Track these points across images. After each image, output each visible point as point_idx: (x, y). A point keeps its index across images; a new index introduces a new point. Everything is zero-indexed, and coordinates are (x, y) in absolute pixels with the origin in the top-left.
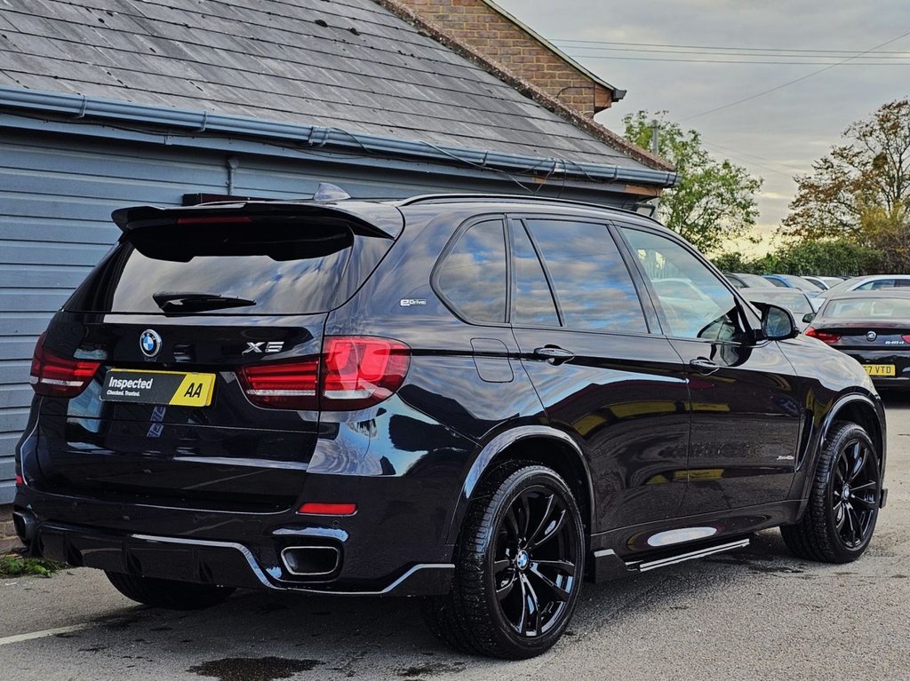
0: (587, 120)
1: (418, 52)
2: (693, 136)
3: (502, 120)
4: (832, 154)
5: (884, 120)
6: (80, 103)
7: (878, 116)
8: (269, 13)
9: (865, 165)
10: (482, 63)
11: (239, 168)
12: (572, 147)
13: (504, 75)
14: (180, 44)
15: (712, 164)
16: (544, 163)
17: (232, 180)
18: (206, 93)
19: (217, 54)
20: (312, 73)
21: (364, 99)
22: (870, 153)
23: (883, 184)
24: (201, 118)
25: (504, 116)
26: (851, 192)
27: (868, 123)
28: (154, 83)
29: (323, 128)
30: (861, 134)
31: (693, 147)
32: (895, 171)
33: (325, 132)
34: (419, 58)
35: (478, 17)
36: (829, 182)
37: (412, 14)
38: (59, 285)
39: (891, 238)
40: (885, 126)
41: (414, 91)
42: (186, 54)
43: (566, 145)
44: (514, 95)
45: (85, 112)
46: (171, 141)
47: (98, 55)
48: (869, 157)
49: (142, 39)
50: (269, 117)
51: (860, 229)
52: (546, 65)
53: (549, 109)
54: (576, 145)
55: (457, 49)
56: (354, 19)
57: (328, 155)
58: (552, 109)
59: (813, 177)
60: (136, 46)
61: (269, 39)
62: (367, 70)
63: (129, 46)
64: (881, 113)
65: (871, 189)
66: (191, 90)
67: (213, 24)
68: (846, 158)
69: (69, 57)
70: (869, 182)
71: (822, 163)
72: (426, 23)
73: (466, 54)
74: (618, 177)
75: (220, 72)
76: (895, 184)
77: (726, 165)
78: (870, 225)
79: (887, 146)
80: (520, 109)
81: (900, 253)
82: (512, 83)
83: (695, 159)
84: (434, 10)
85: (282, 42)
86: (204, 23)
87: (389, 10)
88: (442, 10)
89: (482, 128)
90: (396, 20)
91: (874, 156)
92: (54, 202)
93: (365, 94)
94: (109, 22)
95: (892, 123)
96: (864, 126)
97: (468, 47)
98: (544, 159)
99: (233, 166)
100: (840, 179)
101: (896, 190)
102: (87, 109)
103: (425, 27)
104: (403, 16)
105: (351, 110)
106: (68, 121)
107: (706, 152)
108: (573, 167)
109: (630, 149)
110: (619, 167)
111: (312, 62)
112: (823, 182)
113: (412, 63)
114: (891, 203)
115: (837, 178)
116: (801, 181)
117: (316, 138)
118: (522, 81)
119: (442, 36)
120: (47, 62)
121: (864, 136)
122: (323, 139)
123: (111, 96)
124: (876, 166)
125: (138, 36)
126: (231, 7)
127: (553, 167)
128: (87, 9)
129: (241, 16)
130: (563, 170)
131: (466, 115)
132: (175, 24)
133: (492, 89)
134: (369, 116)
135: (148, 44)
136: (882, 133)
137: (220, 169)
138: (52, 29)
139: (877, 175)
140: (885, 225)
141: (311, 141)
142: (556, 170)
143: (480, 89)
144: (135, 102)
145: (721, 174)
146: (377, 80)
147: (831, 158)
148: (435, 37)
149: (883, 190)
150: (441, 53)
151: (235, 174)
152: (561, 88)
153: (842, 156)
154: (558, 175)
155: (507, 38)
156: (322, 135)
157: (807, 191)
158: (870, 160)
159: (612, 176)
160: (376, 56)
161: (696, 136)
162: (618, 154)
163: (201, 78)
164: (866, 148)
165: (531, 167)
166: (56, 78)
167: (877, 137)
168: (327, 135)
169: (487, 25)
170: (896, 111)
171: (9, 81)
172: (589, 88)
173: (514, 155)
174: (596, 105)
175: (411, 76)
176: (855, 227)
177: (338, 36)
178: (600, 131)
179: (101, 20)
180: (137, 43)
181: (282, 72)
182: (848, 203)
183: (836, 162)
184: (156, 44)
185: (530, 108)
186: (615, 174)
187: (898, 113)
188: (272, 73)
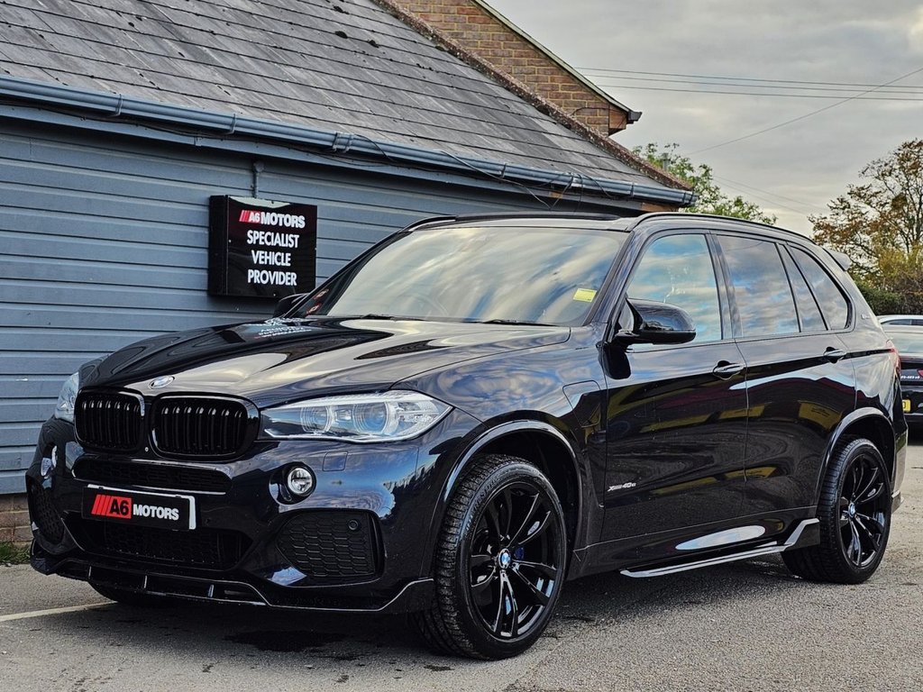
0: (604, 138)
1: (436, 66)
2: (704, 171)
3: (519, 134)
4: (849, 194)
5: (903, 159)
6: (116, 102)
7: (898, 155)
8: (291, 23)
9: (883, 206)
10: (499, 79)
11: (263, 171)
12: (588, 163)
13: (521, 90)
14: (208, 51)
15: (724, 201)
16: (562, 178)
17: (257, 184)
18: (233, 97)
19: (242, 60)
20: (334, 82)
21: (385, 109)
22: (889, 193)
23: (902, 225)
24: (230, 121)
25: (521, 131)
26: (869, 234)
27: (887, 162)
28: (183, 85)
29: (346, 134)
30: (880, 173)
31: (703, 183)
32: (914, 212)
33: (349, 139)
34: (438, 72)
35: (493, 35)
36: (846, 222)
37: (429, 28)
38: (91, 280)
39: (909, 281)
40: (905, 165)
41: (433, 103)
42: (213, 60)
43: (584, 161)
44: (531, 111)
45: (121, 111)
46: (201, 142)
47: (130, 57)
48: (887, 197)
49: (170, 43)
50: (294, 122)
51: (877, 272)
52: (560, 85)
53: (566, 126)
54: (593, 161)
55: (473, 63)
56: (373, 31)
57: (350, 161)
58: (568, 125)
59: (828, 217)
60: (166, 50)
61: (291, 47)
62: (386, 81)
63: (159, 49)
64: (902, 152)
65: (889, 230)
66: (218, 93)
67: (237, 32)
68: (863, 198)
69: (103, 58)
70: (887, 224)
71: (838, 203)
72: (444, 37)
73: (483, 70)
74: (634, 194)
75: (246, 78)
76: (915, 226)
77: (738, 202)
78: (887, 268)
79: (906, 187)
80: (537, 125)
81: (918, 296)
82: (529, 99)
83: (706, 195)
84: (449, 27)
85: (304, 51)
86: (229, 30)
87: (407, 24)
88: (456, 28)
89: (500, 141)
90: (414, 34)
91: (893, 196)
92: (88, 199)
93: (385, 105)
94: (138, 26)
95: (913, 162)
96: (883, 164)
97: (485, 62)
98: (561, 173)
99: (258, 170)
100: (858, 220)
101: (915, 233)
102: (123, 107)
103: (442, 41)
104: (421, 30)
105: (372, 119)
106: (104, 119)
107: (717, 188)
108: (590, 182)
109: (646, 168)
110: (636, 184)
111: (333, 72)
112: (839, 222)
113: (431, 76)
114: (910, 246)
115: (854, 218)
116: (816, 221)
117: (339, 144)
118: (539, 98)
119: (459, 51)
120: (82, 62)
121: (883, 175)
122: (347, 145)
123: (145, 96)
124: (895, 207)
125: (166, 41)
126: (254, 16)
127: (571, 182)
128: (117, 12)
129: (264, 25)
130: (580, 185)
131: (485, 129)
132: (202, 30)
133: (509, 104)
134: (390, 126)
135: (177, 49)
136: (901, 172)
137: (245, 173)
138: (85, 31)
139: (896, 216)
140: (903, 266)
141: (335, 147)
142: (573, 185)
143: (497, 104)
144: (167, 103)
145: (732, 211)
146: (397, 92)
147: (848, 198)
148: (453, 52)
149: (902, 233)
150: (458, 67)
151: (261, 178)
152: (576, 109)
153: (860, 196)
154: (575, 189)
155: (522, 56)
156: (345, 141)
157: (822, 232)
158: (889, 201)
159: (629, 192)
160: (395, 68)
161: (707, 171)
162: (635, 172)
163: (227, 82)
164: (885, 188)
165: (548, 181)
166: (92, 77)
167: (897, 177)
168: (351, 142)
169: (502, 43)
170: (917, 150)
171: (49, 78)
172: (604, 109)
173: (532, 168)
174: (611, 126)
175: (430, 89)
176: (872, 271)
177: (357, 48)
178: (616, 149)
179: (131, 24)
180: (166, 47)
181: (305, 81)
182: (865, 244)
183: (853, 202)
184: (184, 48)
185: (547, 125)
186: (632, 191)
187: (919, 152)
188: (296, 81)
